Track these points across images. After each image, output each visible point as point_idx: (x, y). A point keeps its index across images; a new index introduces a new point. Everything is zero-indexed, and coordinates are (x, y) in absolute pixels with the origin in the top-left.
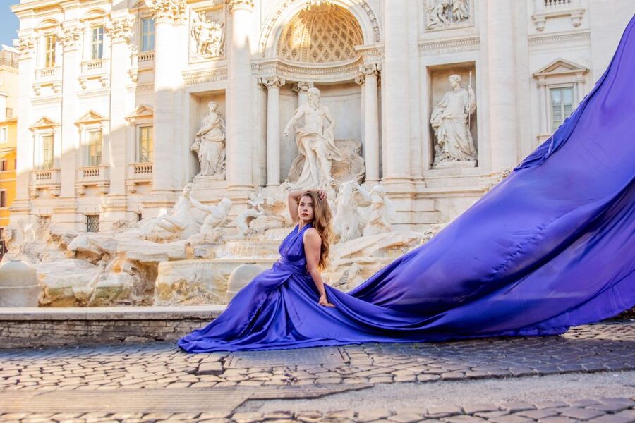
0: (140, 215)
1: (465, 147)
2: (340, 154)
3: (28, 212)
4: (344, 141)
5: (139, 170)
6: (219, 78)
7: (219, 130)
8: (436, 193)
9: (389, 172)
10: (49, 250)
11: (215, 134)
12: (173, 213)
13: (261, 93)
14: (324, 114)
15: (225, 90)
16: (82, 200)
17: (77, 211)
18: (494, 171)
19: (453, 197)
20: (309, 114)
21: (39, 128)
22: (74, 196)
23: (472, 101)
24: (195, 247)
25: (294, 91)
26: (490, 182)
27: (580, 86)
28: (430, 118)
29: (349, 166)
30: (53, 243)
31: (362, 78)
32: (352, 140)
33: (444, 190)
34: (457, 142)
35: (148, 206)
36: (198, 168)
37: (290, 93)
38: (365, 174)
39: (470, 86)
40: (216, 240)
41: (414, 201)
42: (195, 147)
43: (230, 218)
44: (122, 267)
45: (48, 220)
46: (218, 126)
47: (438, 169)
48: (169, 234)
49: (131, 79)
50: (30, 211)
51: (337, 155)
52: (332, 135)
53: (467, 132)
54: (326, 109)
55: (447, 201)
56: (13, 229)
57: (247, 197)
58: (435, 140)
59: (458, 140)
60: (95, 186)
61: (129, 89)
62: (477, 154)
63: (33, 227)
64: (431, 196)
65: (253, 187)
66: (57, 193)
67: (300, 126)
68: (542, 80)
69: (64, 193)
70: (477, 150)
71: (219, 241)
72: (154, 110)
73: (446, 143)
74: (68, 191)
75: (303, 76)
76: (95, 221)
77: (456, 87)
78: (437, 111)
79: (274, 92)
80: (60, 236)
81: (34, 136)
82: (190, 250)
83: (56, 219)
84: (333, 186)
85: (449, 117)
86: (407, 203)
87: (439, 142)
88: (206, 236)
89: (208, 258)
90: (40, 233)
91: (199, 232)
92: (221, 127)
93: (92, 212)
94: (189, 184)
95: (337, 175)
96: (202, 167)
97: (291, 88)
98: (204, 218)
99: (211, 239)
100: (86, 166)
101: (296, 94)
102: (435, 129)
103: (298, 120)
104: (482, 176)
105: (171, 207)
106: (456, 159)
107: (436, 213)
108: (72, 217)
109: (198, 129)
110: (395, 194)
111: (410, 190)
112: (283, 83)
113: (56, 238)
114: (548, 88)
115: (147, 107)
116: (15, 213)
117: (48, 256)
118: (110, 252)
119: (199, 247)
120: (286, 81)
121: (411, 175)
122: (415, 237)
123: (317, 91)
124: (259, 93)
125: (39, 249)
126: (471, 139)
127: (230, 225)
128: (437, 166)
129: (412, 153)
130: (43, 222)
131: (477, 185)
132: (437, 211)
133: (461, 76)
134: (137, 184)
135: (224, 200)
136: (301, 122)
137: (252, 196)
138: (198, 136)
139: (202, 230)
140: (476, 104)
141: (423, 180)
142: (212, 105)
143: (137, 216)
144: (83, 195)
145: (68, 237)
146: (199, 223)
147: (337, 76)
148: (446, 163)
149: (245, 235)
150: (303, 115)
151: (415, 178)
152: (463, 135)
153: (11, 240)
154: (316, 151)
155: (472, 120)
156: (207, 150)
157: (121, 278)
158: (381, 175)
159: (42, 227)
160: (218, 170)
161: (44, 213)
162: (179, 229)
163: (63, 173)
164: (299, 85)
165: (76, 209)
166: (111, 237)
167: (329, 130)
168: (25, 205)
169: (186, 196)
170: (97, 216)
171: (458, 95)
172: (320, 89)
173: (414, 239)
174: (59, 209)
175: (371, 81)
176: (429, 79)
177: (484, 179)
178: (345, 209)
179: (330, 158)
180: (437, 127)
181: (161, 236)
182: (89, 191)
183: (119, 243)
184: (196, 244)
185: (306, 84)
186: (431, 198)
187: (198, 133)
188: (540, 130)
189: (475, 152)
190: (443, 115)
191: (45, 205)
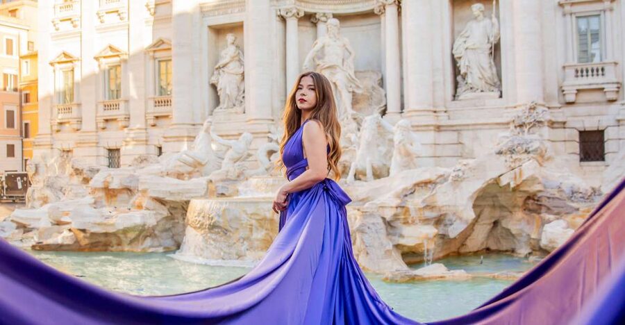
0: (160, 148)
1: (490, 79)
2: (361, 86)
3: (50, 147)
4: (364, 72)
5: (158, 103)
6: (237, 10)
7: (238, 63)
8: (460, 125)
9: (411, 104)
10: (72, 185)
11: (234, 67)
12: (194, 148)
13: (279, 25)
14: (344, 45)
15: (242, 22)
16: (102, 133)
17: (99, 145)
18: (519, 103)
19: (477, 129)
20: (329, 46)
21: (59, 63)
22: (94, 129)
23: (495, 31)
24: (218, 184)
25: (312, 22)
26: (515, 114)
27: (608, 13)
28: (452, 49)
29: (369, 98)
30: (75, 176)
31: (382, 8)
32: (373, 71)
33: (469, 122)
34: (481, 73)
35: (169, 140)
36: (217, 101)
37: (308, 24)
38: (386, 106)
39: (493, 16)
40: (238, 176)
41: (437, 133)
42: (213, 80)
43: (250, 152)
44: (144, 205)
45: (70, 154)
46: (237, 58)
47: (460, 100)
48: (190, 169)
49: (149, 12)
50: (52, 145)
51: (358, 87)
52: (352, 67)
53: (490, 63)
54: (346, 40)
55: (471, 132)
56: (37, 163)
57: (267, 131)
58: (457, 70)
59: (481, 70)
60: (115, 120)
61: (147, 22)
62: (501, 85)
63: (56, 161)
64: (454, 128)
65: (273, 120)
66: (79, 128)
67: (319, 58)
68: (567, 8)
69: (84, 127)
70: (500, 80)
71: (240, 177)
72: (172, 43)
73: (469, 74)
74: (89, 125)
75: (321, 7)
76: (116, 155)
77: (479, 16)
78: (459, 41)
79: (292, 23)
80: (82, 170)
81: (54, 71)
82: (212, 186)
83: (78, 153)
84: (355, 119)
85: (472, 47)
86: (430, 136)
87: (462, 72)
88: (227, 172)
89: (230, 196)
90: (62, 166)
91: (220, 167)
92: (240, 60)
93: (113, 146)
94: (210, 119)
95: (358, 106)
96: (221, 100)
97: (310, 19)
98: (226, 152)
99: (233, 175)
100: (107, 100)
101: (315, 25)
102: (458, 60)
103: (318, 51)
104: (507, 108)
105: (192, 141)
106: (479, 90)
107: (460, 145)
108: (93, 151)
109: (217, 62)
110: (417, 126)
111: (434, 123)
112: (302, 14)
113: (78, 172)
114: (574, 16)
115: (165, 41)
116: (38, 147)
117: (71, 191)
118: (132, 188)
119: (220, 184)
120: (305, 12)
121: (434, 106)
122: (442, 173)
123: (336, 21)
124: (277, 25)
125: (62, 182)
126: (494, 69)
127: (250, 159)
128: (460, 98)
129: (434, 84)
130: (65, 157)
131: (502, 117)
132: (461, 143)
133: (484, 4)
134: (157, 117)
135: (245, 134)
136: (321, 54)
137: (273, 129)
138: (217, 69)
139: (223, 165)
140: (499, 34)
141: (446, 112)
142: (230, 37)
143: (157, 150)
144: (104, 129)
145: (90, 171)
146: (219, 158)
147: (356, 6)
148: (469, 95)
149: (267, 170)
150: (323, 47)
151: (437, 110)
152: (486, 66)
153: (34, 174)
154: (337, 83)
155: (496, 50)
156: (226, 83)
157: (143, 217)
158: (402, 107)
159: (65, 161)
160: (237, 103)
161: (66, 148)
162: (200, 164)
163: (84, 107)
164: (317, 16)
165: (97, 143)
166: (132, 173)
167: (349, 62)
168: (47, 139)
169: (207, 131)
170: (118, 150)
171: (482, 24)
172: (340, 20)
173: (441, 176)
174: (80, 143)
175: (391, 11)
176: (451, 8)
177: (509, 110)
178: (369, 144)
179: (351, 90)
180: (460, 58)
181: (181, 170)
182: (110, 125)
183: (141, 181)
184: (218, 181)
185: (324, 15)
186: (454, 131)
187: (217, 66)
188: (566, 60)
189: (498, 83)
190: (466, 46)
191: (67, 139)
